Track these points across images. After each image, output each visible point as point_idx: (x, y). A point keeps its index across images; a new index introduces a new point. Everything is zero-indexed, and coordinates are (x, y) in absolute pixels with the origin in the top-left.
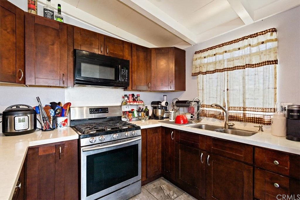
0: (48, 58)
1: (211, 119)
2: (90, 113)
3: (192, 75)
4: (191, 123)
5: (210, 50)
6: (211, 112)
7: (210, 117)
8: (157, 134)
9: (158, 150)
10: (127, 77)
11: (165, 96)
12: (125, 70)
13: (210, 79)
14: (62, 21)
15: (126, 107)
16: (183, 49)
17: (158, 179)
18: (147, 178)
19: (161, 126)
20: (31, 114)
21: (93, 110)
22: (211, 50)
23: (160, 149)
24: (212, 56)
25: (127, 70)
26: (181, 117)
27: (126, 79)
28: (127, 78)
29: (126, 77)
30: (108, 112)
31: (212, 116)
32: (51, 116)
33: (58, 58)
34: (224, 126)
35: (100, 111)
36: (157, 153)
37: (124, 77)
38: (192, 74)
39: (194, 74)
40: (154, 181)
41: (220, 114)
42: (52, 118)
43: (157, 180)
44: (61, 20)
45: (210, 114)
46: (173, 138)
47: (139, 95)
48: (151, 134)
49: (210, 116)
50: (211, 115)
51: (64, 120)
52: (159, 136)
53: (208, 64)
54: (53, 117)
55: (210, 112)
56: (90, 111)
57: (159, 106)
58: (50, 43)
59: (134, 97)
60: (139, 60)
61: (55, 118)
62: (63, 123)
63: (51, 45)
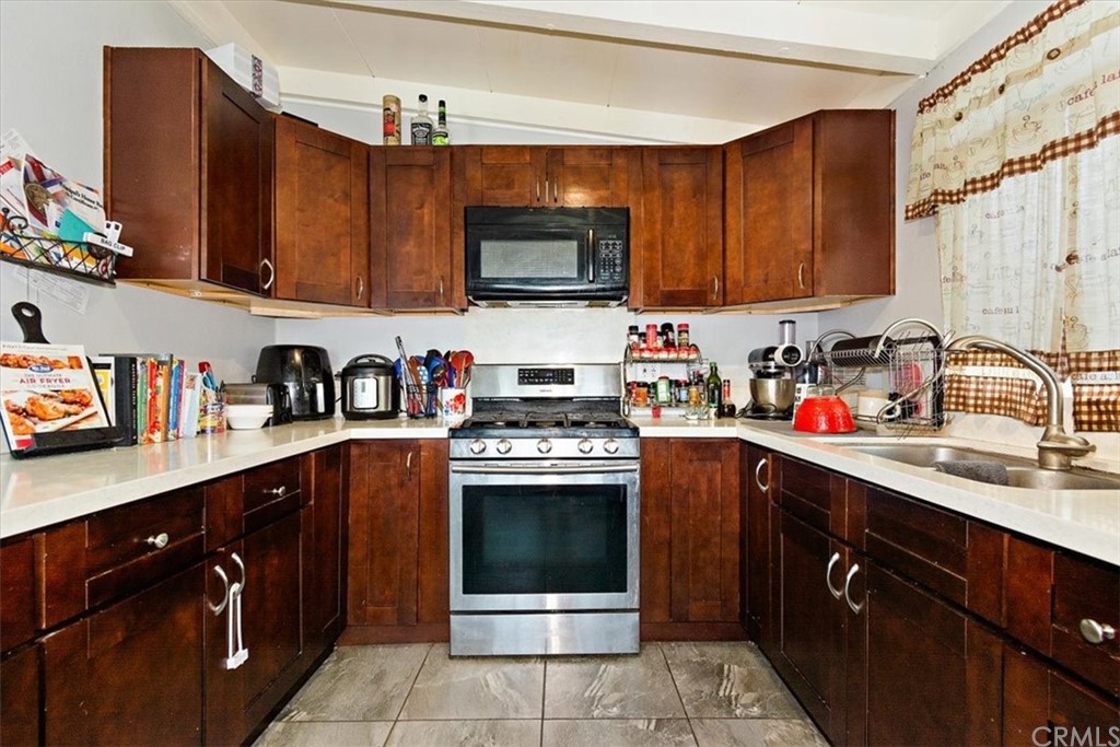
0: (412, 243)
1: (996, 420)
2: (520, 383)
3: (907, 218)
4: (873, 432)
5: (983, 70)
6: (997, 388)
7: (992, 413)
8: (719, 466)
9: (721, 527)
10: (621, 265)
11: (787, 325)
12: (611, 242)
13: (988, 216)
14: (446, 141)
15: (645, 371)
16: (882, 108)
17: (733, 643)
18: (671, 616)
19: (735, 436)
20: (387, 375)
21: (529, 374)
22: (988, 71)
23: (735, 527)
24: (992, 97)
25: (618, 239)
26: (819, 405)
27: (615, 272)
28: (618, 270)
29: (615, 265)
30: (572, 383)
31: (999, 408)
32: (423, 383)
33: (431, 237)
34: (1036, 457)
35: (549, 377)
36: (717, 539)
37: (609, 265)
38: (907, 211)
39: (913, 210)
40: (711, 643)
41: (1030, 397)
42: (425, 387)
43: (726, 644)
44: (443, 139)
45: (988, 395)
46: (764, 486)
47: (687, 326)
48: (691, 461)
49: (991, 407)
50: (993, 399)
51: (453, 397)
52: (726, 475)
53: (970, 146)
54: (427, 385)
55: (989, 387)
56: (520, 377)
57: (769, 367)
58: (416, 205)
59: (667, 335)
60: (672, 199)
61: (432, 391)
62: (452, 403)
63: (417, 209)
